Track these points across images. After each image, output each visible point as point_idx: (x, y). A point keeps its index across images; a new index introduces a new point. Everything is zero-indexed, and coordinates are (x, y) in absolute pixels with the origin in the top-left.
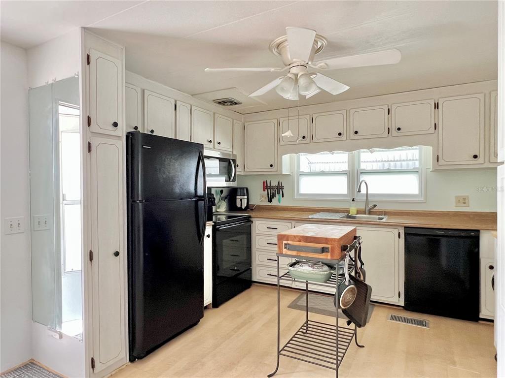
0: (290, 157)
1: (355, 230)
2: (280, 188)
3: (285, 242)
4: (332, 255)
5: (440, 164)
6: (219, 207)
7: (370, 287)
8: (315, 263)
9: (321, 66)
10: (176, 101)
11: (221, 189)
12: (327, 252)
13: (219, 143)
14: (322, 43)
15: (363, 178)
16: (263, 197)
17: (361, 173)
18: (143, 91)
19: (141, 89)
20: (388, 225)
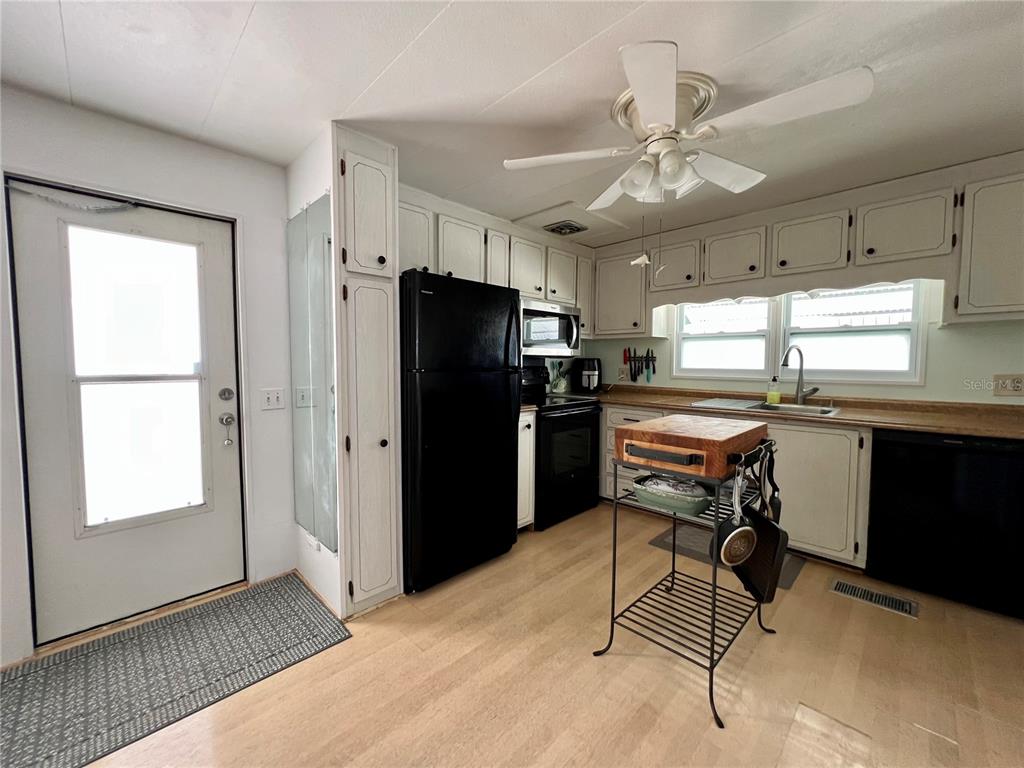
0: (668, 311)
1: (764, 428)
2: (649, 360)
3: (626, 441)
4: (707, 471)
5: (959, 312)
6: (556, 386)
7: (785, 533)
8: (679, 480)
9: (703, 134)
10: (486, 231)
11: (559, 360)
12: (699, 464)
13: (554, 292)
14: (708, 92)
15: (795, 341)
16: (623, 373)
17: (792, 334)
18: (437, 217)
19: (434, 213)
20: (838, 423)
